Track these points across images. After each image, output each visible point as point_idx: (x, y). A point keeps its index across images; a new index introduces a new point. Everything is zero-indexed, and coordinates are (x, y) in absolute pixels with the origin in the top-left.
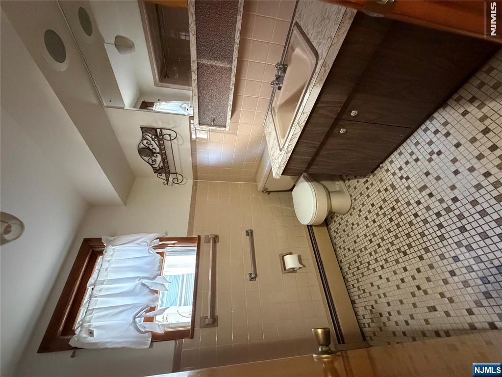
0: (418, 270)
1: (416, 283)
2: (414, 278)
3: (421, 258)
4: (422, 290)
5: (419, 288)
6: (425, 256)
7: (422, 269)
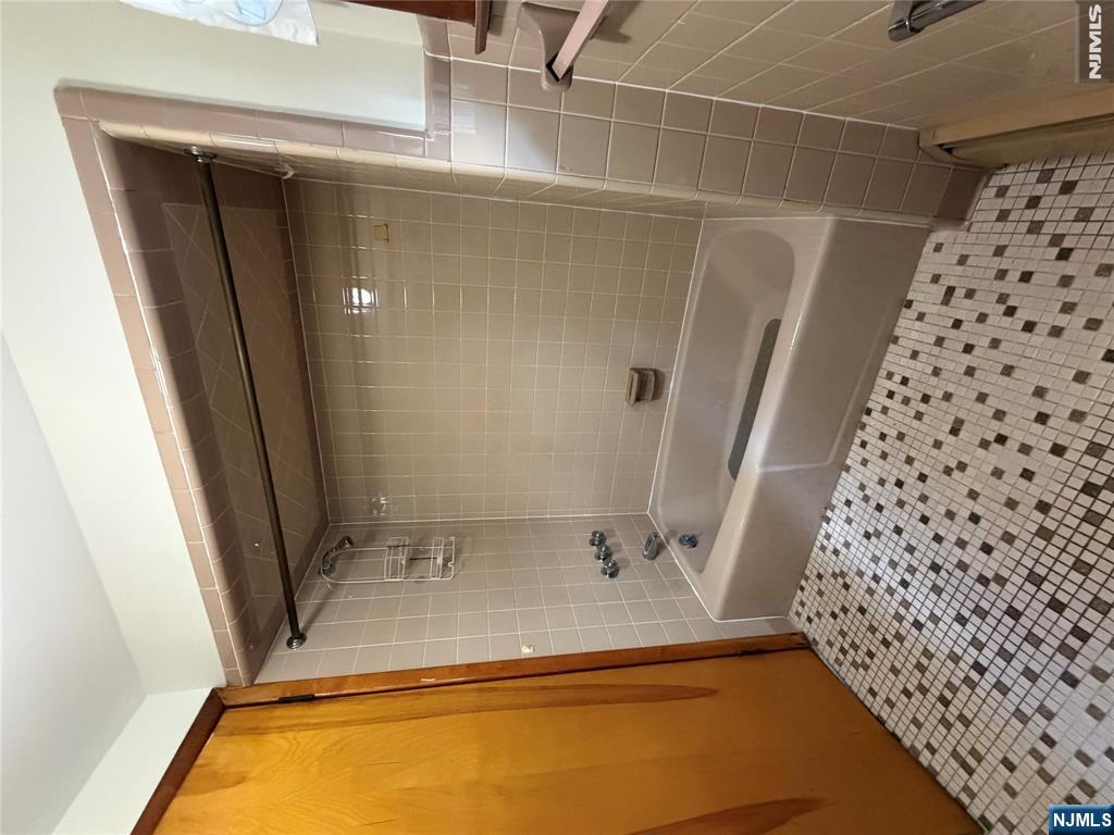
0: (1027, 475)
1: (1012, 445)
2: (1025, 449)
3: (1043, 507)
4: (992, 440)
5: (1001, 439)
6: (1038, 516)
7: (1024, 483)
